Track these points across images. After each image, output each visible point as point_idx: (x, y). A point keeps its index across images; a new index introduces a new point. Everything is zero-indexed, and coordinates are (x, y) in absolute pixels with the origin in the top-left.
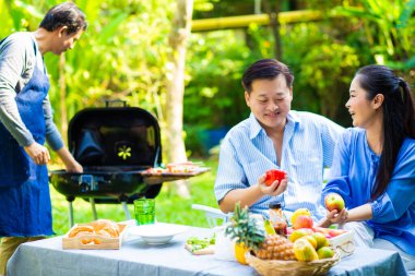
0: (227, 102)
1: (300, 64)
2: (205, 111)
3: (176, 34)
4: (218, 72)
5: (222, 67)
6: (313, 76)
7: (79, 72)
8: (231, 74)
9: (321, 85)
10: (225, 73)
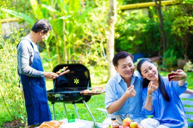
0: (140, 42)
1: (171, 25)
2: (131, 46)
3: (110, 19)
4: (135, 29)
5: (137, 27)
6: (176, 30)
7: (71, 34)
8: (141, 29)
9: (180, 35)
10: (138, 29)
